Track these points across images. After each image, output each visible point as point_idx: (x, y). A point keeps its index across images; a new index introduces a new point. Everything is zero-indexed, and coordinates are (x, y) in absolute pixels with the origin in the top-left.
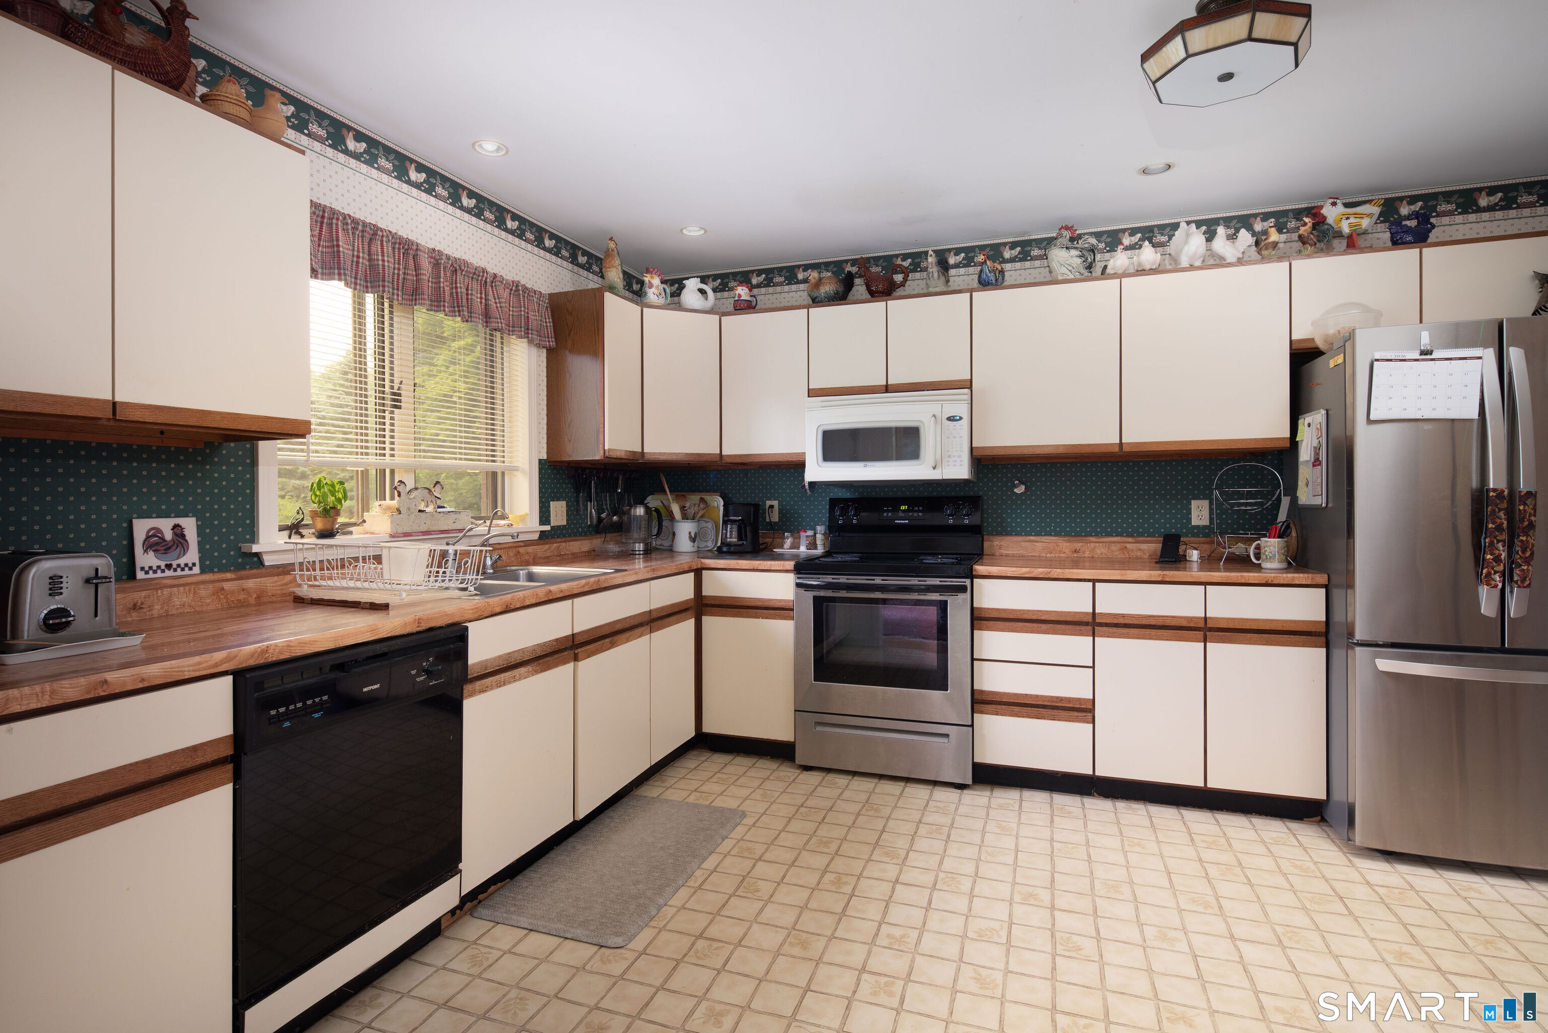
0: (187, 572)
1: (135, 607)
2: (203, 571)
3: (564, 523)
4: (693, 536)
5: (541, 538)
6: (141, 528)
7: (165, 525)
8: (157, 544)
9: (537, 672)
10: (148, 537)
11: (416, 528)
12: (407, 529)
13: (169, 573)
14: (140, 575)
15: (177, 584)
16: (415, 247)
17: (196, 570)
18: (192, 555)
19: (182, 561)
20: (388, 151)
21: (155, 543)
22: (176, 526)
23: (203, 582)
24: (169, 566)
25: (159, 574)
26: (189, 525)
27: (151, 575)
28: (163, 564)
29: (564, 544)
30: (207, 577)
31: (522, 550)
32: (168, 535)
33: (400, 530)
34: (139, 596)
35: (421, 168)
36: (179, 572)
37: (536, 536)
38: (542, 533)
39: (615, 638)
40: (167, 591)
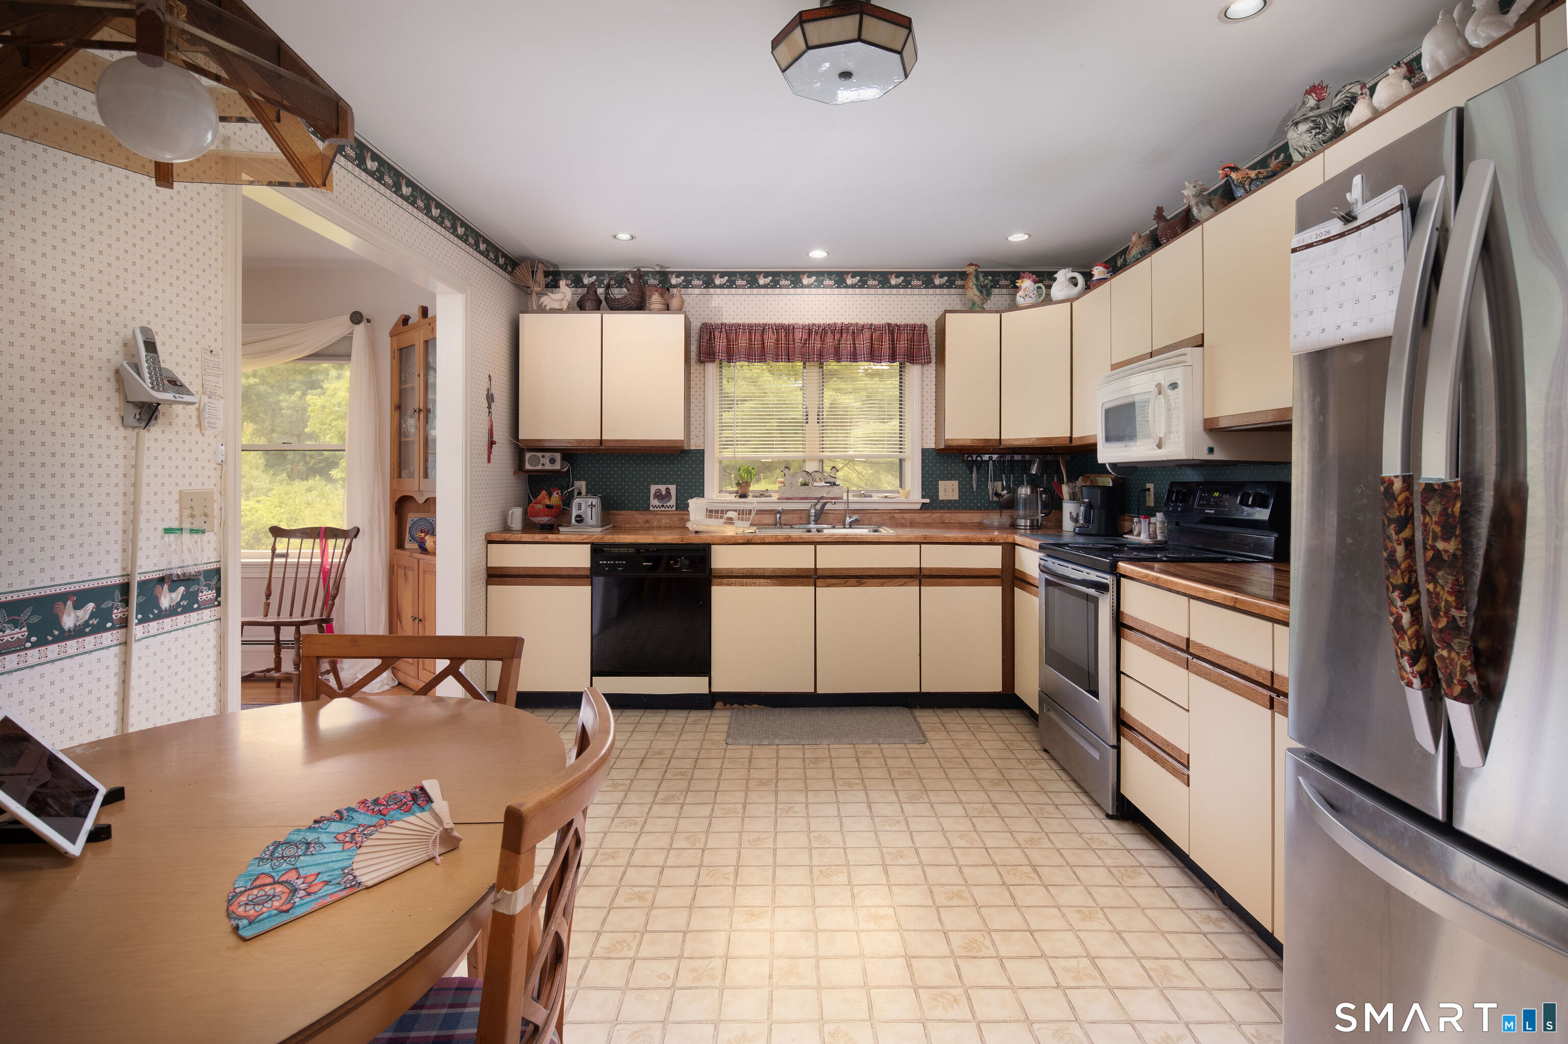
0: (670, 509)
1: (647, 522)
2: (676, 509)
3: (956, 497)
4: (1075, 516)
5: (921, 509)
6: (654, 488)
7: (663, 488)
8: (658, 496)
9: (776, 585)
10: (656, 493)
11: (796, 495)
12: (790, 496)
13: (663, 509)
14: (651, 509)
15: (664, 513)
16: (792, 328)
17: (674, 508)
18: (673, 502)
19: (668, 504)
20: (786, 274)
21: (658, 495)
22: (667, 489)
23: (675, 514)
24: (663, 506)
25: (659, 509)
26: (673, 488)
27: (655, 509)
28: (660, 505)
29: (948, 515)
30: (677, 512)
31: (896, 516)
32: (664, 492)
33: (785, 496)
34: (649, 517)
35: (810, 274)
36: (667, 509)
37: (918, 507)
38: (923, 504)
39: (864, 580)
40: (659, 516)
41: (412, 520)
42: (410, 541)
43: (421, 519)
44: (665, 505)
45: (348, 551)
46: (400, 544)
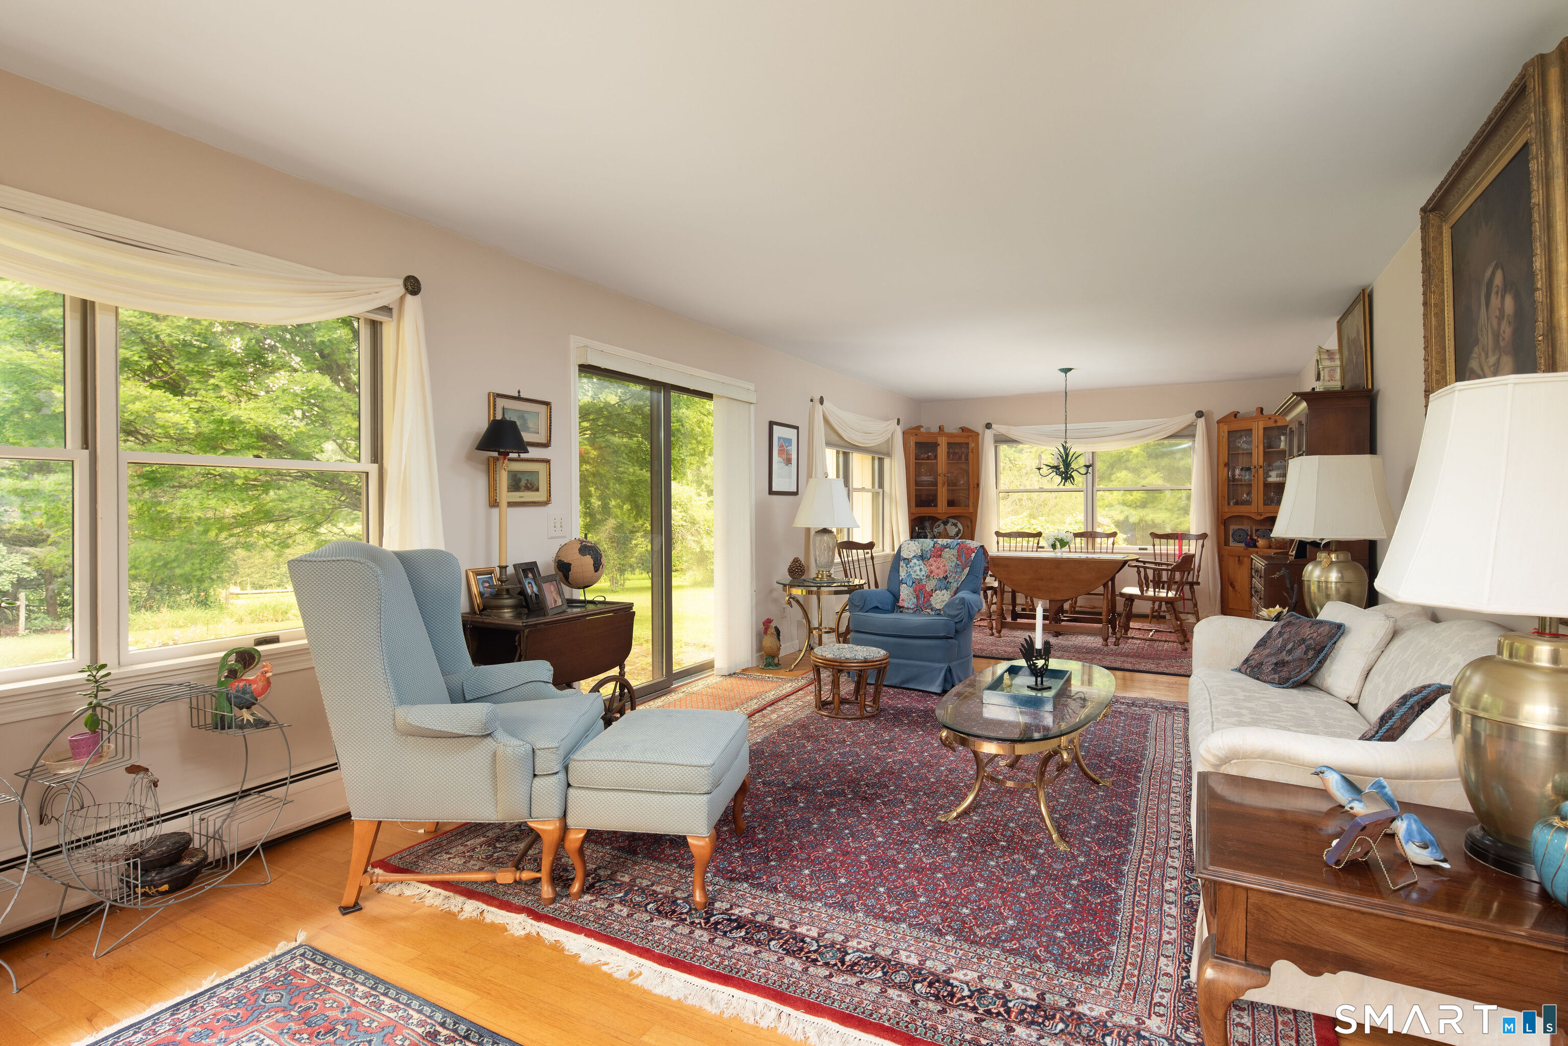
41: (1232, 529)
42: (1233, 541)
43: (1239, 529)
45: (1203, 546)
46: (1227, 543)
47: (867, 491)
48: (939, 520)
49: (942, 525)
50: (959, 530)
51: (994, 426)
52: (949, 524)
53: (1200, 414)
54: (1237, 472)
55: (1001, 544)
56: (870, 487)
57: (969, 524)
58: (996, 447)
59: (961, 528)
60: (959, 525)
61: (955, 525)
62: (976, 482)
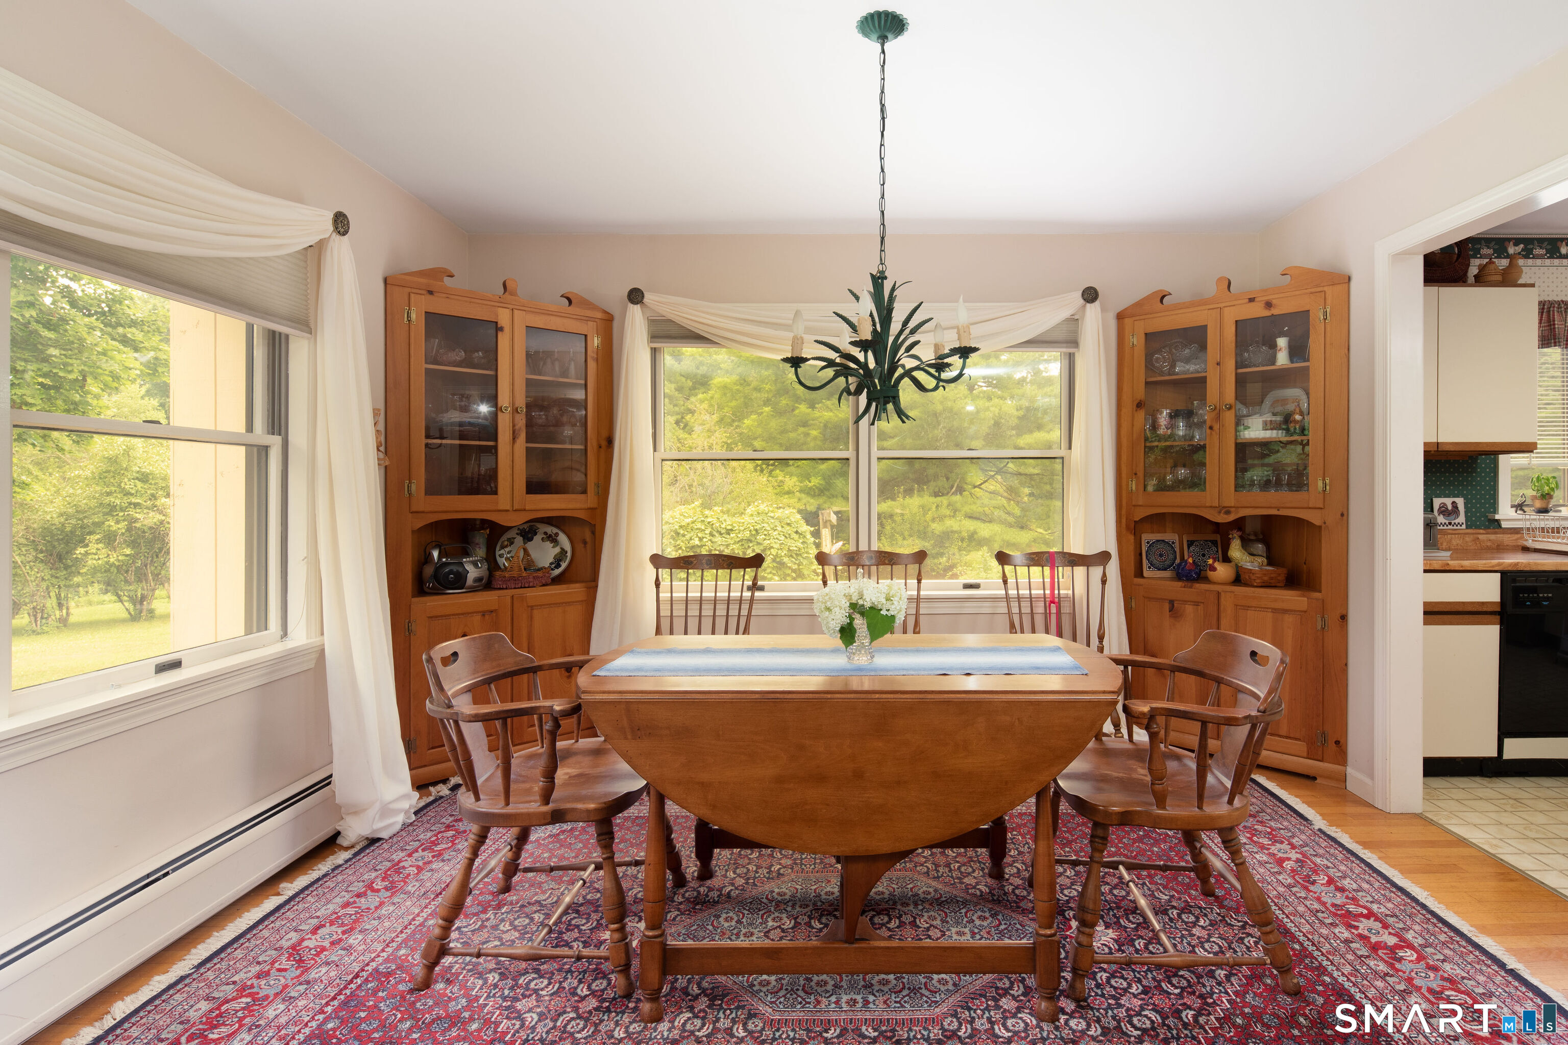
0: (1459, 527)
2: (1467, 528)
7: (1448, 501)
8: (1444, 511)
10: (1440, 508)
13: (1450, 527)
14: (1439, 527)
15: (1455, 533)
17: (1464, 527)
18: (1462, 519)
19: (1457, 521)
22: (1454, 502)
23: (1467, 534)
24: (1450, 524)
26: (1460, 502)
27: (1443, 527)
28: (1447, 522)
30: (1469, 531)
32: (1450, 507)
36: (1455, 527)
40: (1449, 536)
41: (1148, 543)
42: (1150, 568)
43: (1158, 541)
44: (1453, 522)
45: (1104, 582)
46: (1139, 573)
47: (230, 440)
48: (508, 529)
49: (519, 540)
50: (563, 552)
51: (648, 298)
52: (538, 538)
53: (1090, 295)
54: (1163, 418)
55: (665, 584)
56: (239, 426)
57: (588, 535)
58: (654, 352)
59: (567, 547)
60: (563, 539)
61: (553, 539)
62: (605, 434)
